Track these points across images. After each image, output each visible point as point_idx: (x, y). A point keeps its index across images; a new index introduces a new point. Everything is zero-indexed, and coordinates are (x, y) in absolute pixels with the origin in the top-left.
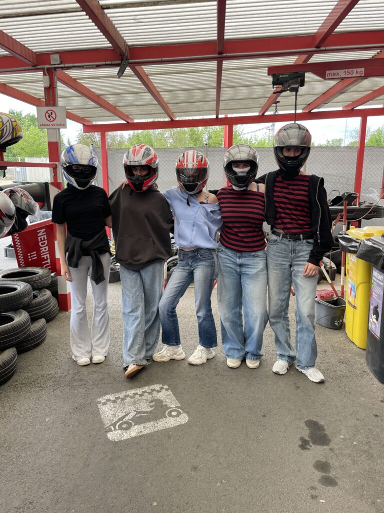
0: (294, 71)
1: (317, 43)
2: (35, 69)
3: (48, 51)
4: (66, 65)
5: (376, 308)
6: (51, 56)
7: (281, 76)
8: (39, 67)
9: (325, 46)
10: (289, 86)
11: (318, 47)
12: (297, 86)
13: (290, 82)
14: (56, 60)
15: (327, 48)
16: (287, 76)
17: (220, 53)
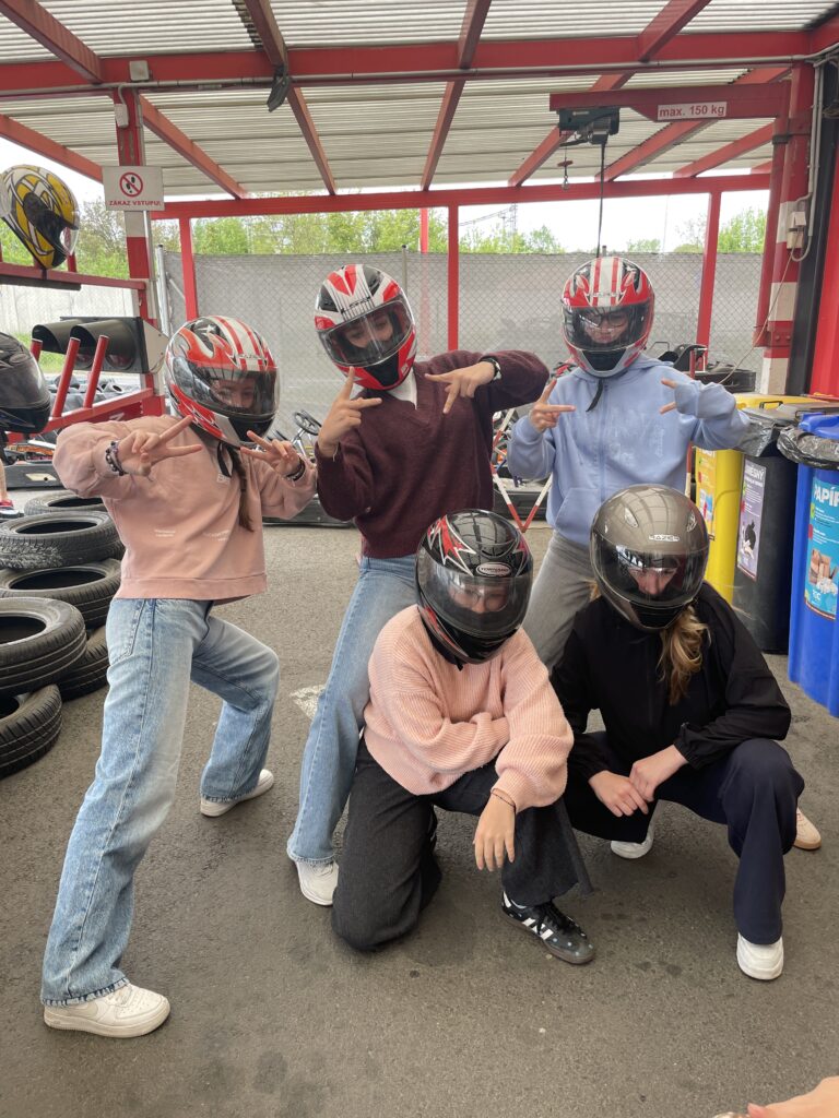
0: (600, 105)
1: (644, 52)
2: (97, 89)
3: (125, 54)
4: (162, 83)
5: (751, 527)
6: (131, 63)
7: (575, 114)
8: (105, 85)
9: (658, 59)
10: (590, 132)
11: (645, 60)
12: (604, 133)
13: (592, 124)
14: (141, 73)
15: (662, 63)
16: (587, 113)
17: (465, 66)
